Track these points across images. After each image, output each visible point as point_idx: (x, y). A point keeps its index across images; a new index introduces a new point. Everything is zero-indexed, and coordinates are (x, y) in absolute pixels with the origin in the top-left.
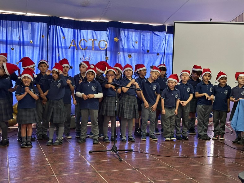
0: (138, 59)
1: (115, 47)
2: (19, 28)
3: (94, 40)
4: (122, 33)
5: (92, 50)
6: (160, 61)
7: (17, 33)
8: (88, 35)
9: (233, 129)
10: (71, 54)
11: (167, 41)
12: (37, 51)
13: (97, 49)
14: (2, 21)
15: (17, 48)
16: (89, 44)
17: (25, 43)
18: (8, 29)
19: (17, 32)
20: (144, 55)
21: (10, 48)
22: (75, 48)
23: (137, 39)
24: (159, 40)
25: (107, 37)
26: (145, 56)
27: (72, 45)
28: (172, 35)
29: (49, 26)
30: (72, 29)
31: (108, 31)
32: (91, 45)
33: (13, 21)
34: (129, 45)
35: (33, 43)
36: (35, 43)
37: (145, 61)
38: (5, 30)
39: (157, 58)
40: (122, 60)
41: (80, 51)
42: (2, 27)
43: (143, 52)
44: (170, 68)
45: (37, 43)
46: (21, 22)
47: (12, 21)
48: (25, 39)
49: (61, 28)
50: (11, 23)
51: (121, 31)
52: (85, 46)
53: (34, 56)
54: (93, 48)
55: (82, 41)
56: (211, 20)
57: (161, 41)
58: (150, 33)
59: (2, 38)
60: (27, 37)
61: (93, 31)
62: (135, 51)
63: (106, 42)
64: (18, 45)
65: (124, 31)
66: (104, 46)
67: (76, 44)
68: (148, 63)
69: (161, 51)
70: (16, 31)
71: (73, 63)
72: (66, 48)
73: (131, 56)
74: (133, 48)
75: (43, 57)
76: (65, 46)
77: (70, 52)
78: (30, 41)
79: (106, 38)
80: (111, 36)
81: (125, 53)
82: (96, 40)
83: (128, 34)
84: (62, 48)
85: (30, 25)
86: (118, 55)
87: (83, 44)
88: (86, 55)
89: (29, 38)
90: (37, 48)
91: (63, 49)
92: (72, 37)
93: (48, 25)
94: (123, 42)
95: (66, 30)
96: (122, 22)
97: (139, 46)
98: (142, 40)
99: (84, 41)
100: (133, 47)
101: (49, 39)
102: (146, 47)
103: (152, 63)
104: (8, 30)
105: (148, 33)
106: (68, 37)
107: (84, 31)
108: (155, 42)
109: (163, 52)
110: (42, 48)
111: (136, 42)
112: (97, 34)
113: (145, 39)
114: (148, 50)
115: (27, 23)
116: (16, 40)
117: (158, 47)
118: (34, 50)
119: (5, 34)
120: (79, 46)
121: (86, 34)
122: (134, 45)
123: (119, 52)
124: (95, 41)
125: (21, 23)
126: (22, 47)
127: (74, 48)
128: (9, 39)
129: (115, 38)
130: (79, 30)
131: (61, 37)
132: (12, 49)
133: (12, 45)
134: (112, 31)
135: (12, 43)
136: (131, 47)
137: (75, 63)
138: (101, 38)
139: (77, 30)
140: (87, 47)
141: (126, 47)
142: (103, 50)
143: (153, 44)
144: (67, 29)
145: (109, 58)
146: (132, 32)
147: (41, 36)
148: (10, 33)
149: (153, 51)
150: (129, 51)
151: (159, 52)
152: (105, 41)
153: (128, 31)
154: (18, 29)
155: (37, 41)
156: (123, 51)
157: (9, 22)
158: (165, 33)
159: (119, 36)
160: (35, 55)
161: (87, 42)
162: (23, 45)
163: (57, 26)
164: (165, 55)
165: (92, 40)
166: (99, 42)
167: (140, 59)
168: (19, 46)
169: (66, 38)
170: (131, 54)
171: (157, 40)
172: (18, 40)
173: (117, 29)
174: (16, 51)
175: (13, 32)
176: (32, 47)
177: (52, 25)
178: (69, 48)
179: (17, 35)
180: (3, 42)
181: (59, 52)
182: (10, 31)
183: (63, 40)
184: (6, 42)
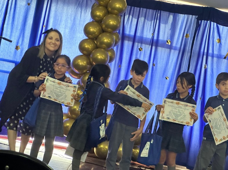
2: (156, 20)
7: (150, 28)
12: (174, 56)
14: (134, 9)
15: (147, 48)
17: (160, 42)
18: (139, 20)
19: (151, 25)
21: (138, 47)
29: (200, 21)
33: (148, 10)
35: (172, 43)
36: (174, 45)
38: (135, 21)
42: (133, 16)
45: (176, 44)
46: (159, 11)
47: (147, 8)
48: (161, 38)
49: (217, 26)
50: (145, 12)
53: (169, 63)
59: (130, 31)
60: (164, 34)
64: (150, 45)
70: (149, 25)
72: (219, 57)
76: (218, 55)
78: (167, 41)
84: (213, 56)
85: (171, 17)
89: (166, 37)
90: (175, 51)
91: (215, 59)
93: (198, 19)
95: (224, 29)
104: (139, 22)
106: (225, 40)
110: (182, 52)
115: (168, 14)
116: (148, 37)
118: (170, 55)
119: (135, 27)
125: (159, 13)
126: (154, 48)
128: (138, 34)
131: (215, 40)
133: (142, 43)
135: (142, 41)
144: (226, 28)
147: (185, 35)
148: (142, 26)
154: (153, 21)
155: (177, 42)
157: (143, 10)
160: (170, 61)
162: (157, 46)
163: (212, 23)
168: (150, 46)
169: (223, 41)
174: (144, 52)
175: (145, 26)
176: (169, 50)
177: (204, 20)
178: (225, 58)
179: (150, 30)
180: (129, 38)
181: (206, 63)
182: (142, 24)
183: (216, 45)
184: (134, 39)
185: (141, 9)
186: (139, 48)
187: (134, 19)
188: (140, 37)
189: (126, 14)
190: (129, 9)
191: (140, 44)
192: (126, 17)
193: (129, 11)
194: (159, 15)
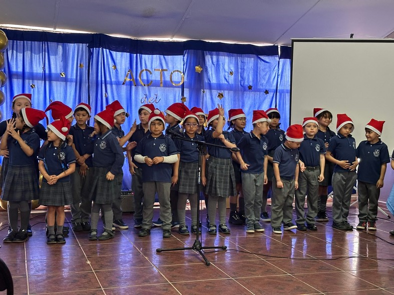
0: (235, 101)
1: (197, 81)
2: (44, 52)
3: (163, 70)
4: (208, 58)
5: (159, 86)
6: (269, 103)
7: (39, 62)
8: (154, 62)
9: (389, 212)
10: (127, 93)
11: (280, 71)
12: (71, 89)
13: (168, 85)
14: (17, 42)
15: (39, 84)
16: (156, 76)
17: (53, 76)
18: (25, 55)
19: (40, 59)
20: (243, 94)
21: (29, 84)
22: (133, 83)
23: (233, 69)
24: (267, 70)
25: (184, 65)
26: (245, 95)
27: (128, 79)
28: (288, 61)
29: (91, 49)
30: (128, 54)
31: (186, 55)
32: (158, 78)
33: (33, 42)
34: (219, 78)
35: (66, 76)
36: (69, 77)
37: (246, 103)
38: (20, 56)
39: (265, 99)
40: (208, 102)
41: (140, 87)
42: (17, 51)
43: (241, 89)
44: (285, 114)
45: (72, 76)
46: (46, 42)
47: (31, 41)
48: (53, 71)
49: (110, 52)
50: (30, 45)
51: (206, 55)
52: (148, 81)
53: (68, 97)
54: (161, 83)
55: (144, 72)
56: (352, 36)
57: (270, 71)
58: (253, 59)
59: (17, 68)
60: (56, 66)
61: (162, 56)
62: (230, 88)
63: (182, 74)
64: (42, 80)
65: (211, 55)
66: (180, 80)
67: (134, 78)
68: (251, 107)
69: (271, 87)
70: (38, 58)
71: (129, 108)
72: (118, 83)
73: (222, 95)
74: (226, 82)
75: (81, 98)
76: (116, 81)
77: (124, 89)
78: (61, 74)
79: (182, 67)
80: (190, 63)
81: (213, 91)
82: (166, 70)
83: (218, 61)
84: (111, 84)
85: (60, 48)
86: (202, 94)
87: (145, 78)
88: (150, 94)
89: (59, 69)
90: (71, 84)
91: (114, 86)
92: (128, 65)
93: (89, 47)
94: (210, 73)
95: (117, 55)
96: (207, 41)
97: (235, 80)
98: (240, 70)
99: (147, 73)
100: (225, 80)
101: (92, 70)
102: (246, 81)
103: (257, 107)
104: (25, 57)
105: (251, 58)
106: (121, 66)
107: (147, 55)
108: (261, 72)
109: (275, 88)
110: (79, 83)
111: (231, 73)
112: (167, 60)
113: (245, 67)
114: (250, 86)
115: (56, 45)
116: (39, 72)
117: (267, 79)
118: (66, 90)
119: (22, 62)
120: (140, 80)
121: (151, 61)
122: (227, 77)
123: (203, 90)
124: (165, 72)
125: (46, 44)
126: (47, 83)
127: (131, 84)
128: (27, 70)
129: (196, 67)
130: (138, 55)
131: (110, 66)
132: (31, 86)
133: (33, 79)
134: (192, 55)
135: (33, 77)
136: (222, 80)
137: (133, 107)
138: (173, 68)
139: (135, 55)
140: (152, 81)
141: (214, 81)
142: (178, 87)
143: (258, 76)
144: (119, 54)
145: (187, 100)
146: (225, 56)
147: (79, 65)
148: (30, 61)
149: (259, 88)
150: (219, 87)
151: (267, 88)
152: (180, 72)
153: (218, 55)
154: (41, 54)
155: (72, 73)
156: (210, 87)
157: (27, 42)
158: (277, 59)
159: (202, 63)
160: (68, 95)
161: (151, 73)
162: (50, 80)
163: (104, 49)
164: (278, 94)
165: (159, 70)
166: (172, 73)
167: (237, 100)
168: (43, 82)
169: (118, 67)
170: (222, 92)
171: (265, 69)
172: (41, 71)
173: (200, 52)
174: (38, 89)
175: (33, 60)
176: (65, 83)
177: (96, 48)
178: (124, 84)
179: (39, 64)
180: (17, 75)
181: (106, 91)
182: (29, 58)
183: (113, 72)
184: (23, 76)
185: (25, 42)
186: (31, 85)
187: (19, 54)
188: (30, 73)
189: (8, 49)
190: (11, 43)
191: (31, 81)
192: (10, 53)
193: (11, 46)
194: (46, 46)
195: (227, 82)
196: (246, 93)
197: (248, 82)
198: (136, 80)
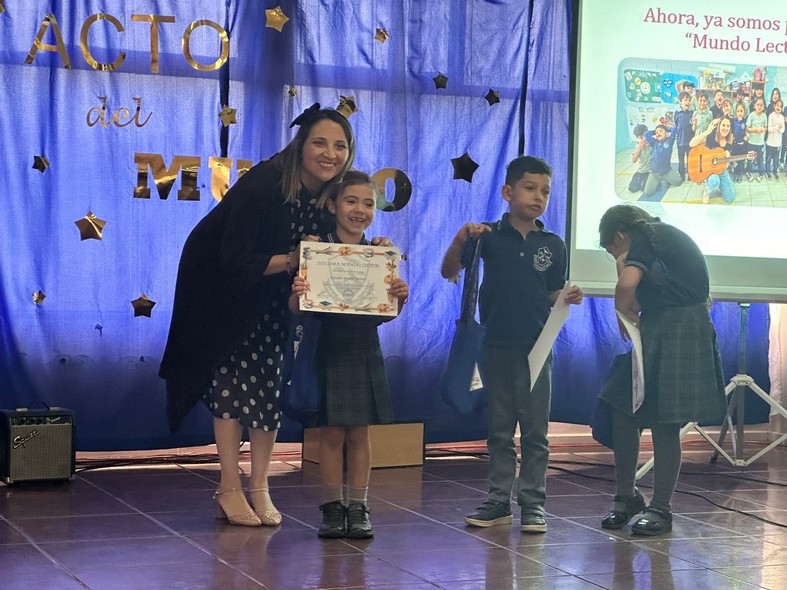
0: (391, 123)
1: (271, 59)
3: (160, 19)
5: (148, 72)
6: (500, 133)
10: (39, 92)
11: (535, 31)
13: (176, 67)
16: (136, 39)
20: (418, 101)
23: (386, 20)
24: (494, 26)
25: (228, 4)
26: (425, 104)
27: (44, 47)
32: (144, 46)
34: (343, 50)
37: (426, 129)
39: (486, 119)
41: (84, 76)
43: (412, 85)
52: (110, 51)
54: (154, 61)
55: (98, 24)
57: (504, 28)
62: (377, 82)
63: (225, 33)
66: (215, 53)
67: (65, 39)
68: (442, 144)
69: (508, 80)
71: (47, 140)
72: (10, 59)
73: (352, 105)
74: (364, 64)
76: (3, 52)
77: (30, 79)
79: (223, 9)
81: (322, 89)
82: (171, 20)
86: (287, 99)
87: (100, 42)
88: (117, 96)
92: (44, 1)
94: (313, 32)
97: (395, 54)
98: (407, 25)
99: (106, 26)
100: (362, 58)
102: (429, 60)
103: (462, 141)
106: (19, 2)
108: (475, 33)
109: (518, 85)
111: (381, 34)
113: (426, 17)
114: (441, 76)
117: (493, 56)
120: (83, 49)
122: (367, 48)
123: (292, 87)
124: (167, 25)
127: (52, 61)
129: (268, 11)
136: (352, 58)
137: (62, 138)
138: (194, 12)
140: (123, 54)
141: (325, 58)
142: (209, 75)
143: (466, 46)
145: (240, 117)
149: (467, 82)
150: (343, 78)
151: (495, 84)
152: (217, 27)
156: (314, 78)
159: (289, 1)
161: (120, 28)
164: (528, 104)
165: (145, 18)
166: (188, 32)
167: (399, 120)
169: (12, 5)
171: (487, 22)
178: (29, 60)
195: (367, 60)
196: (426, 98)
197: (435, 64)
198: (72, 48)
